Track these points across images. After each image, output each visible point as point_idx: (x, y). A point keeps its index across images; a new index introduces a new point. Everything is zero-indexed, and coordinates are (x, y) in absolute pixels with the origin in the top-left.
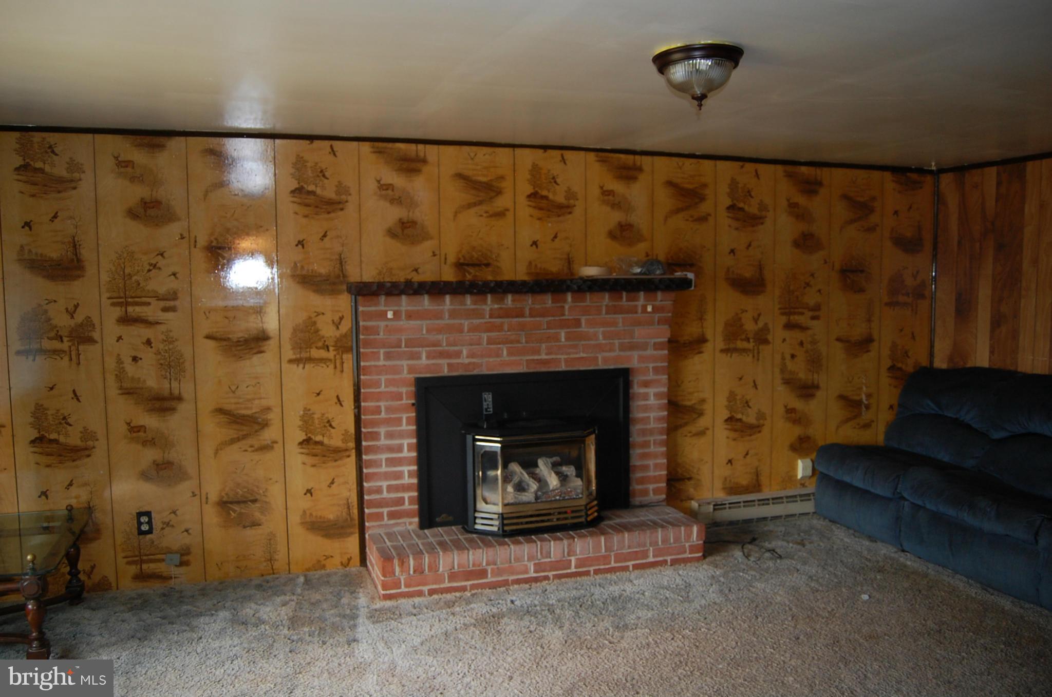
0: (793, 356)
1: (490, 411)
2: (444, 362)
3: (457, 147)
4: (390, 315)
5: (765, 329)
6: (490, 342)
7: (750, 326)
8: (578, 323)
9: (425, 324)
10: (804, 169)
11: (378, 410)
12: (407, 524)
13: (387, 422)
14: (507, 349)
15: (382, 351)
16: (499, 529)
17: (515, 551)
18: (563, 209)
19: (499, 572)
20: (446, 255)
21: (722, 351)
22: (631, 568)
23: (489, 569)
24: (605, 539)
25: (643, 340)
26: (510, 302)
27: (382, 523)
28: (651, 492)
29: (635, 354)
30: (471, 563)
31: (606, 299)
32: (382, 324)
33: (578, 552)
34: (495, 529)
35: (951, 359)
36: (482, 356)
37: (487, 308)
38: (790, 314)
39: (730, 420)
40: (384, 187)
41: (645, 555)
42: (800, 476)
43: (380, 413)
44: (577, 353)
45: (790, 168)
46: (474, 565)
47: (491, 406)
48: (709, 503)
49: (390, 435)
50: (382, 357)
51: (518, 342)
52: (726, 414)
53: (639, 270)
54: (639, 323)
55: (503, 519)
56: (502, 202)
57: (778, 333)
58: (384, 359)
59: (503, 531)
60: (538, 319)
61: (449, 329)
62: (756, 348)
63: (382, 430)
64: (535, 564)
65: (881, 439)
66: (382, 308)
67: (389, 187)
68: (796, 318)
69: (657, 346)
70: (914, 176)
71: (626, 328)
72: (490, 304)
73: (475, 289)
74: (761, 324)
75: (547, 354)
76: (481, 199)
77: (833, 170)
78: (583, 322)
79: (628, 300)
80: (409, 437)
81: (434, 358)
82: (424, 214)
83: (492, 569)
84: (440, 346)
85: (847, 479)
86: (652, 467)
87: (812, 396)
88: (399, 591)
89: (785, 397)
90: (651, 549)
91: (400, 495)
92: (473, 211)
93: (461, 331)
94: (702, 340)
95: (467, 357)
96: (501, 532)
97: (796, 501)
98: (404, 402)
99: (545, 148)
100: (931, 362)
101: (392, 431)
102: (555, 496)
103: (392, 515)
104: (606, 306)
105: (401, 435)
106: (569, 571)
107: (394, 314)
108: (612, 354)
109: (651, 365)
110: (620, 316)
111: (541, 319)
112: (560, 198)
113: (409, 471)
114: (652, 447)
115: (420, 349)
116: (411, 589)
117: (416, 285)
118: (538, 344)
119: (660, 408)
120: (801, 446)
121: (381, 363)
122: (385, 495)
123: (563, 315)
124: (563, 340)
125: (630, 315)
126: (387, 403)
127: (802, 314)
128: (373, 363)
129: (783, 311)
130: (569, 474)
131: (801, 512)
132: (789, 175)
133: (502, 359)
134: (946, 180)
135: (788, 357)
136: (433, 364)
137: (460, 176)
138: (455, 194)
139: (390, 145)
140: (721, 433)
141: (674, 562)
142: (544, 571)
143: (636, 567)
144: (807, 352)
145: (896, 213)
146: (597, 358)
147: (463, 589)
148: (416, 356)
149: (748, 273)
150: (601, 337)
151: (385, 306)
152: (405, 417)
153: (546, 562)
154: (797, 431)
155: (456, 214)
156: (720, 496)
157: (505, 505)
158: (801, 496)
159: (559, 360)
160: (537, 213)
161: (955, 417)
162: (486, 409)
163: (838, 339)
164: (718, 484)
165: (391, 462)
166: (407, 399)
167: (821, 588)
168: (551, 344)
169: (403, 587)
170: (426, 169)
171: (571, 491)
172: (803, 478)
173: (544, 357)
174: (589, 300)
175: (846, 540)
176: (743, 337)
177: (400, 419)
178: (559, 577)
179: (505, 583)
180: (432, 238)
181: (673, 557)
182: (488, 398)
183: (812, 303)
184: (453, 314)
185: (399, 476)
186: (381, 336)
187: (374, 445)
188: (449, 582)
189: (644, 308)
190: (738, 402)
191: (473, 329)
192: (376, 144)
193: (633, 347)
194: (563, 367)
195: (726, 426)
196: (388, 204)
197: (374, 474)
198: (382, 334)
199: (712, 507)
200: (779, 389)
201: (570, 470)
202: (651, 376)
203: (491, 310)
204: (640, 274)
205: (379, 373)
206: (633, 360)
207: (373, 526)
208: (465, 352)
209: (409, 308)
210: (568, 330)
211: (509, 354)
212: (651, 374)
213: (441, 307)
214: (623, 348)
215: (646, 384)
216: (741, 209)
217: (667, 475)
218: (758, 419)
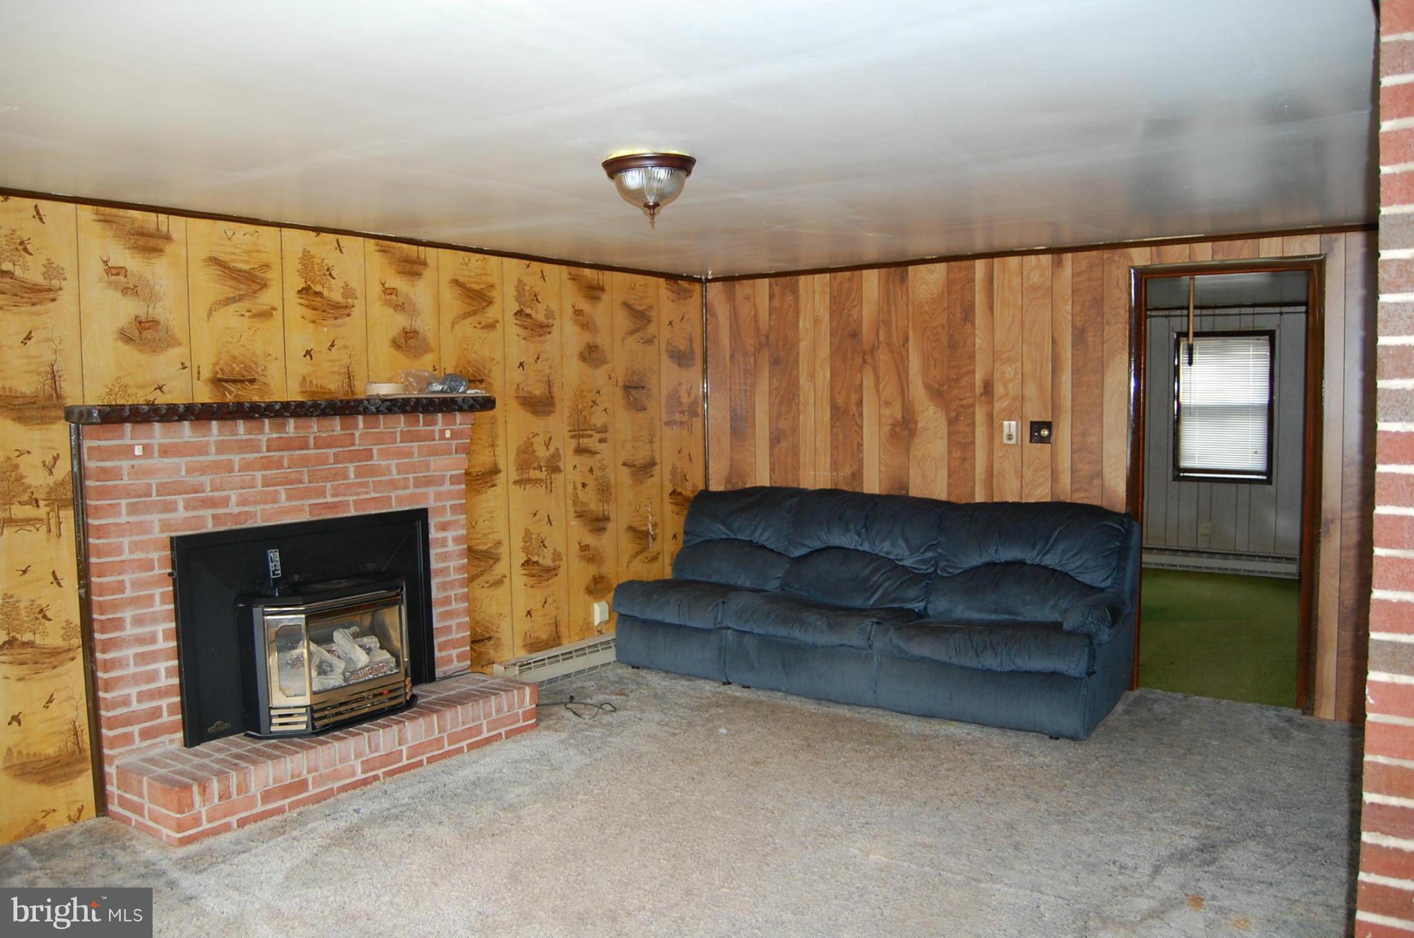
0: (584, 485)
1: (278, 574)
2: (208, 513)
3: (211, 221)
4: (138, 451)
5: (556, 456)
6: (266, 483)
7: (542, 453)
8: (368, 454)
9: (182, 462)
10: (587, 271)
11: (120, 587)
12: (167, 743)
13: (134, 602)
14: (286, 493)
15: (124, 502)
16: (307, 727)
17: (340, 749)
18: (339, 310)
19: (323, 779)
20: (199, 367)
21: (515, 482)
22: (466, 750)
23: (310, 778)
24: (438, 718)
25: (440, 474)
26: (292, 430)
27: (133, 747)
28: (455, 659)
29: (431, 491)
30: (289, 774)
31: (400, 423)
32: (125, 464)
33: (410, 739)
34: (303, 727)
35: (728, 480)
36: (256, 503)
37: (264, 438)
38: (580, 436)
39: (527, 563)
40: (114, 271)
41: (478, 729)
42: (597, 622)
43: (123, 591)
44: (367, 493)
45: (574, 270)
46: (292, 777)
47: (279, 567)
48: (515, 665)
49: (139, 621)
50: (124, 511)
51: (300, 481)
52: (522, 558)
53: (440, 388)
54: (435, 452)
55: (313, 711)
56: (268, 298)
57: (569, 460)
58: (127, 515)
59: (314, 727)
60: (324, 451)
61: (216, 467)
62: (548, 477)
63: (127, 615)
64: (363, 762)
65: (668, 574)
66: (128, 441)
67: (119, 271)
68: (584, 441)
69: (454, 480)
70: (684, 284)
71: (422, 459)
72: (267, 431)
73: (257, 413)
74: (552, 450)
75: (333, 496)
76: (242, 292)
77: (614, 273)
78: (375, 452)
79: (425, 425)
80: (165, 620)
81: (194, 508)
82: (167, 310)
83: (314, 778)
84: (203, 491)
85: (658, 616)
86: (454, 628)
87: (603, 529)
88: (200, 829)
89: (578, 532)
90: (485, 721)
91: (154, 704)
92: (233, 308)
93: (231, 470)
94: (495, 471)
95: (237, 505)
96: (310, 729)
97: (598, 651)
98: (157, 571)
99: (318, 230)
100: (707, 485)
101: (141, 614)
102: (366, 675)
103: (146, 734)
104: (401, 431)
105: (154, 619)
106: (400, 764)
107: (144, 449)
108: (407, 492)
109: (448, 504)
110: (415, 444)
111: (328, 450)
112: (337, 296)
113: (167, 669)
114: (453, 603)
115: (176, 497)
116: (216, 824)
117: (181, 409)
118: (323, 484)
119: (461, 555)
120: (596, 587)
121: (124, 519)
122: (135, 706)
123: (353, 444)
124: (352, 476)
125: (427, 443)
126: (131, 576)
127: (590, 436)
128: (111, 521)
129: (572, 433)
130: (372, 646)
131: (603, 663)
132: (573, 278)
133: (280, 505)
134: (715, 290)
135: (579, 486)
136: (194, 517)
137: (214, 261)
138: (209, 286)
139: (121, 212)
140: (519, 579)
141: (509, 734)
142: (373, 770)
143: (471, 747)
144: (596, 479)
145: (670, 323)
146: (390, 497)
147: (280, 811)
148: (169, 507)
149: (538, 391)
150: (394, 471)
151: (131, 439)
152: (157, 592)
153: (374, 758)
154: (592, 570)
155: (210, 312)
156: (522, 655)
157: (314, 693)
158: (601, 643)
159: (346, 503)
160: (309, 313)
161: (749, 539)
162: (273, 572)
163: (625, 464)
164: (519, 642)
165: (142, 658)
166: (160, 568)
167: (676, 731)
168: (337, 483)
169: (204, 822)
170: (169, 248)
171: (383, 667)
172: (600, 623)
173: (329, 499)
174: (384, 424)
175: (663, 683)
176: (536, 465)
177: (151, 597)
178: (391, 773)
179: (330, 793)
180: (180, 344)
181: (508, 728)
182: (274, 556)
183: (599, 424)
184: (222, 447)
185: (152, 676)
186: (126, 481)
187: (118, 637)
188: (263, 804)
189: (442, 432)
190: (534, 541)
191: (245, 467)
192: (101, 209)
193: (429, 482)
194: (352, 513)
195: (524, 572)
196: (119, 295)
197: (119, 678)
198: (125, 477)
199: (517, 668)
200: (572, 523)
201: (372, 641)
202: (449, 517)
203: (269, 440)
204: (442, 391)
205: (121, 535)
206: (429, 499)
207: (121, 754)
208: (234, 500)
209: (163, 441)
210: (359, 464)
211: (289, 498)
212: (449, 514)
213: (206, 439)
214: (418, 483)
215: (444, 527)
216: (528, 316)
217: (471, 636)
218: (554, 560)
